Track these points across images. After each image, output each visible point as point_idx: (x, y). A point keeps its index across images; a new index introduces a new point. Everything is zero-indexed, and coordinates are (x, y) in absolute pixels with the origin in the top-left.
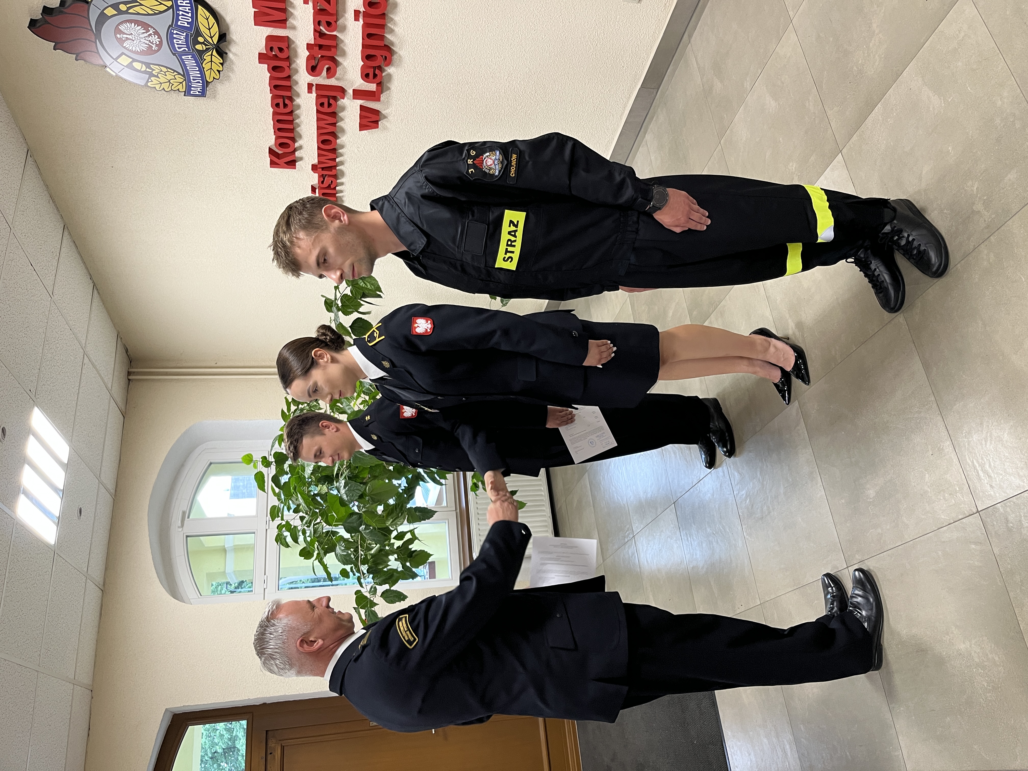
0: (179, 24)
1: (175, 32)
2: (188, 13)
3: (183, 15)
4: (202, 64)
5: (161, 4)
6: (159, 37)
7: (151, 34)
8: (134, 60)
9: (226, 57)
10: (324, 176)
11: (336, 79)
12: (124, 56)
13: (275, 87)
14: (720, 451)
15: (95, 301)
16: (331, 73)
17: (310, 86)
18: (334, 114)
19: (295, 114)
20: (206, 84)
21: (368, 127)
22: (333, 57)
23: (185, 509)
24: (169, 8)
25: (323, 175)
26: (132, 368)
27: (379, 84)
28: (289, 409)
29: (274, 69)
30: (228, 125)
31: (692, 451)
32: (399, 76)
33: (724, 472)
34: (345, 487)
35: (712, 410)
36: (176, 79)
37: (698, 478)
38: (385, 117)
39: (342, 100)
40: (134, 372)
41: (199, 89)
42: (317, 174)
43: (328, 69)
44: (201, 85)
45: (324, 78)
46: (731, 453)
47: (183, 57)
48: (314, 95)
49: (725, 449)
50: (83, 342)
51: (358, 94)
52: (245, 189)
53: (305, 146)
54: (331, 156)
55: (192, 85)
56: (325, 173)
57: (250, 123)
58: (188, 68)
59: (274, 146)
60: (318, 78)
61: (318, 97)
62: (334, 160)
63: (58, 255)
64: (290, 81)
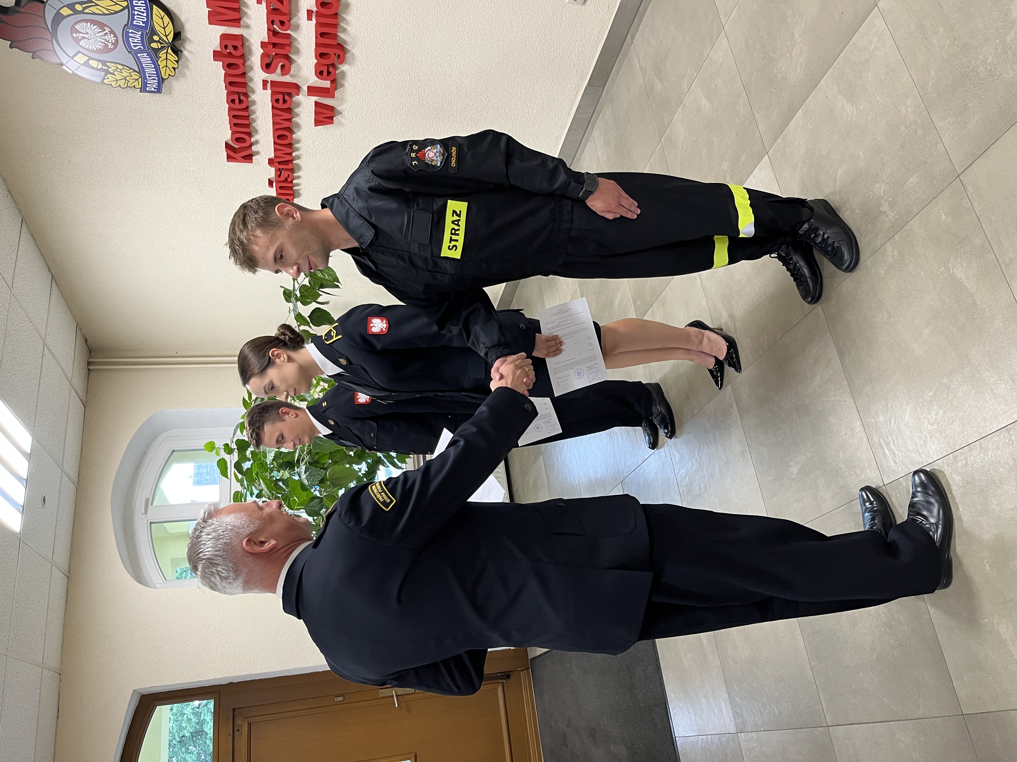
0: (134, 23)
1: (131, 31)
2: (143, 13)
3: (138, 14)
4: (157, 61)
5: (117, 4)
6: (115, 36)
7: (107, 33)
8: (90, 58)
9: (181, 55)
10: (281, 170)
11: (290, 76)
12: (80, 54)
13: (230, 84)
14: (662, 433)
15: (53, 292)
16: (285, 70)
17: (265, 83)
18: (289, 110)
19: (250, 110)
20: (161, 80)
21: (322, 123)
22: (287, 55)
23: (148, 496)
24: (124, 8)
25: (279, 169)
26: (92, 358)
27: (333, 81)
28: (250, 397)
29: (229, 66)
30: (184, 120)
31: (637, 433)
32: (353, 74)
33: (666, 453)
34: (305, 473)
35: (654, 394)
36: (131, 76)
37: (643, 458)
38: (340, 113)
39: (297, 97)
40: (94, 362)
41: (155, 85)
42: (274, 168)
43: (283, 67)
44: (157, 81)
45: (279, 75)
46: (672, 434)
47: (139, 55)
48: (269, 91)
49: (666, 431)
50: (43, 333)
51: (312, 91)
52: (203, 182)
53: (261, 141)
54: (288, 150)
55: (148, 82)
56: (282, 167)
57: (206, 118)
58: (144, 65)
59: (231, 141)
60: (273, 75)
61: (273, 93)
62: (291, 154)
63: (17, 248)
64: (245, 78)
